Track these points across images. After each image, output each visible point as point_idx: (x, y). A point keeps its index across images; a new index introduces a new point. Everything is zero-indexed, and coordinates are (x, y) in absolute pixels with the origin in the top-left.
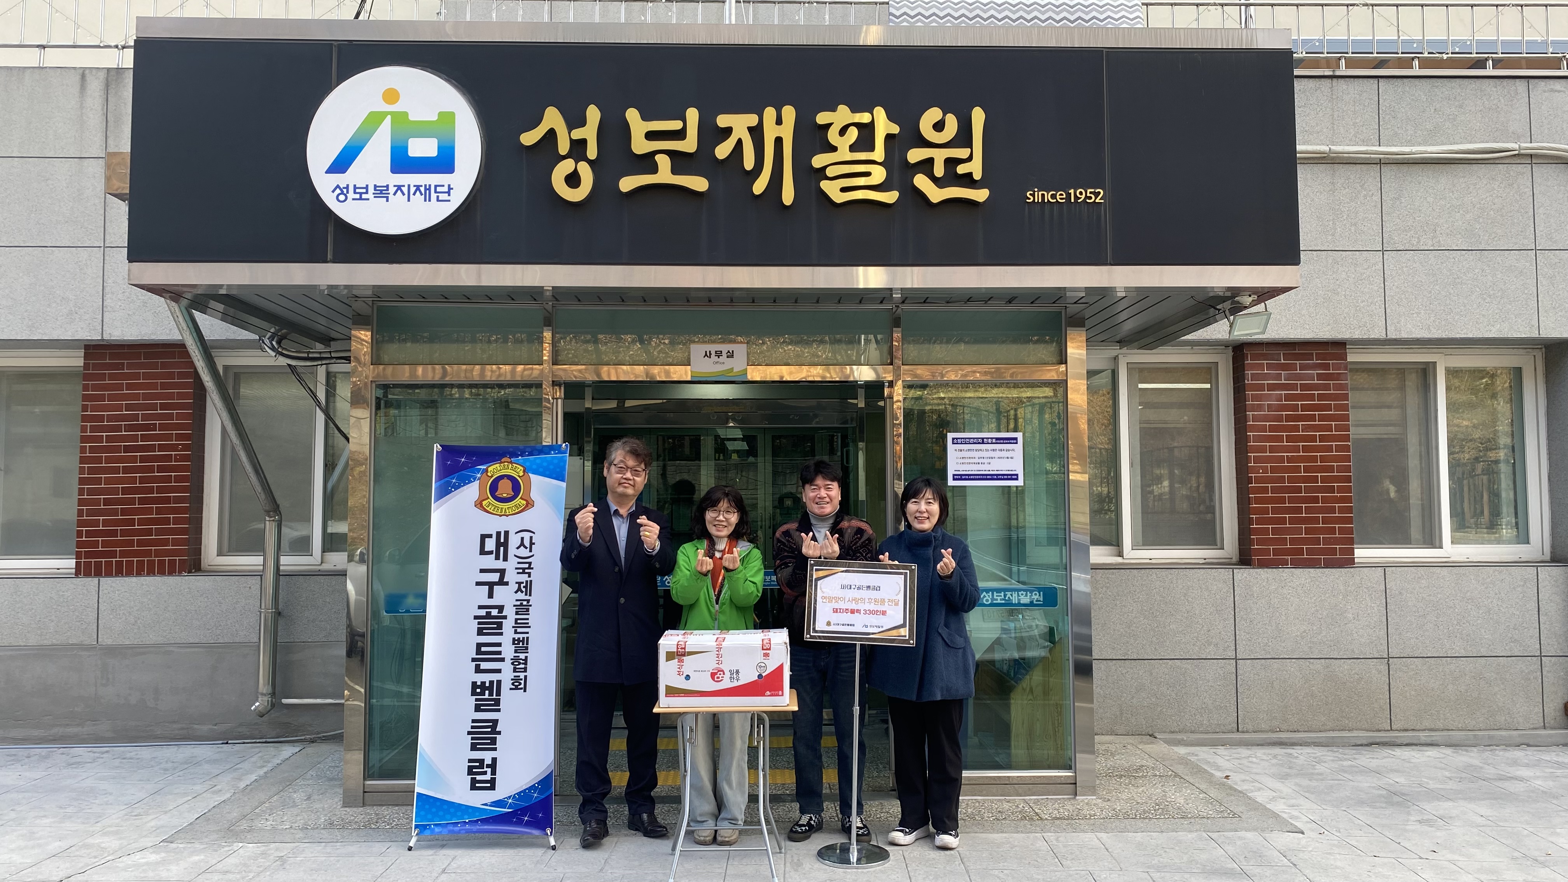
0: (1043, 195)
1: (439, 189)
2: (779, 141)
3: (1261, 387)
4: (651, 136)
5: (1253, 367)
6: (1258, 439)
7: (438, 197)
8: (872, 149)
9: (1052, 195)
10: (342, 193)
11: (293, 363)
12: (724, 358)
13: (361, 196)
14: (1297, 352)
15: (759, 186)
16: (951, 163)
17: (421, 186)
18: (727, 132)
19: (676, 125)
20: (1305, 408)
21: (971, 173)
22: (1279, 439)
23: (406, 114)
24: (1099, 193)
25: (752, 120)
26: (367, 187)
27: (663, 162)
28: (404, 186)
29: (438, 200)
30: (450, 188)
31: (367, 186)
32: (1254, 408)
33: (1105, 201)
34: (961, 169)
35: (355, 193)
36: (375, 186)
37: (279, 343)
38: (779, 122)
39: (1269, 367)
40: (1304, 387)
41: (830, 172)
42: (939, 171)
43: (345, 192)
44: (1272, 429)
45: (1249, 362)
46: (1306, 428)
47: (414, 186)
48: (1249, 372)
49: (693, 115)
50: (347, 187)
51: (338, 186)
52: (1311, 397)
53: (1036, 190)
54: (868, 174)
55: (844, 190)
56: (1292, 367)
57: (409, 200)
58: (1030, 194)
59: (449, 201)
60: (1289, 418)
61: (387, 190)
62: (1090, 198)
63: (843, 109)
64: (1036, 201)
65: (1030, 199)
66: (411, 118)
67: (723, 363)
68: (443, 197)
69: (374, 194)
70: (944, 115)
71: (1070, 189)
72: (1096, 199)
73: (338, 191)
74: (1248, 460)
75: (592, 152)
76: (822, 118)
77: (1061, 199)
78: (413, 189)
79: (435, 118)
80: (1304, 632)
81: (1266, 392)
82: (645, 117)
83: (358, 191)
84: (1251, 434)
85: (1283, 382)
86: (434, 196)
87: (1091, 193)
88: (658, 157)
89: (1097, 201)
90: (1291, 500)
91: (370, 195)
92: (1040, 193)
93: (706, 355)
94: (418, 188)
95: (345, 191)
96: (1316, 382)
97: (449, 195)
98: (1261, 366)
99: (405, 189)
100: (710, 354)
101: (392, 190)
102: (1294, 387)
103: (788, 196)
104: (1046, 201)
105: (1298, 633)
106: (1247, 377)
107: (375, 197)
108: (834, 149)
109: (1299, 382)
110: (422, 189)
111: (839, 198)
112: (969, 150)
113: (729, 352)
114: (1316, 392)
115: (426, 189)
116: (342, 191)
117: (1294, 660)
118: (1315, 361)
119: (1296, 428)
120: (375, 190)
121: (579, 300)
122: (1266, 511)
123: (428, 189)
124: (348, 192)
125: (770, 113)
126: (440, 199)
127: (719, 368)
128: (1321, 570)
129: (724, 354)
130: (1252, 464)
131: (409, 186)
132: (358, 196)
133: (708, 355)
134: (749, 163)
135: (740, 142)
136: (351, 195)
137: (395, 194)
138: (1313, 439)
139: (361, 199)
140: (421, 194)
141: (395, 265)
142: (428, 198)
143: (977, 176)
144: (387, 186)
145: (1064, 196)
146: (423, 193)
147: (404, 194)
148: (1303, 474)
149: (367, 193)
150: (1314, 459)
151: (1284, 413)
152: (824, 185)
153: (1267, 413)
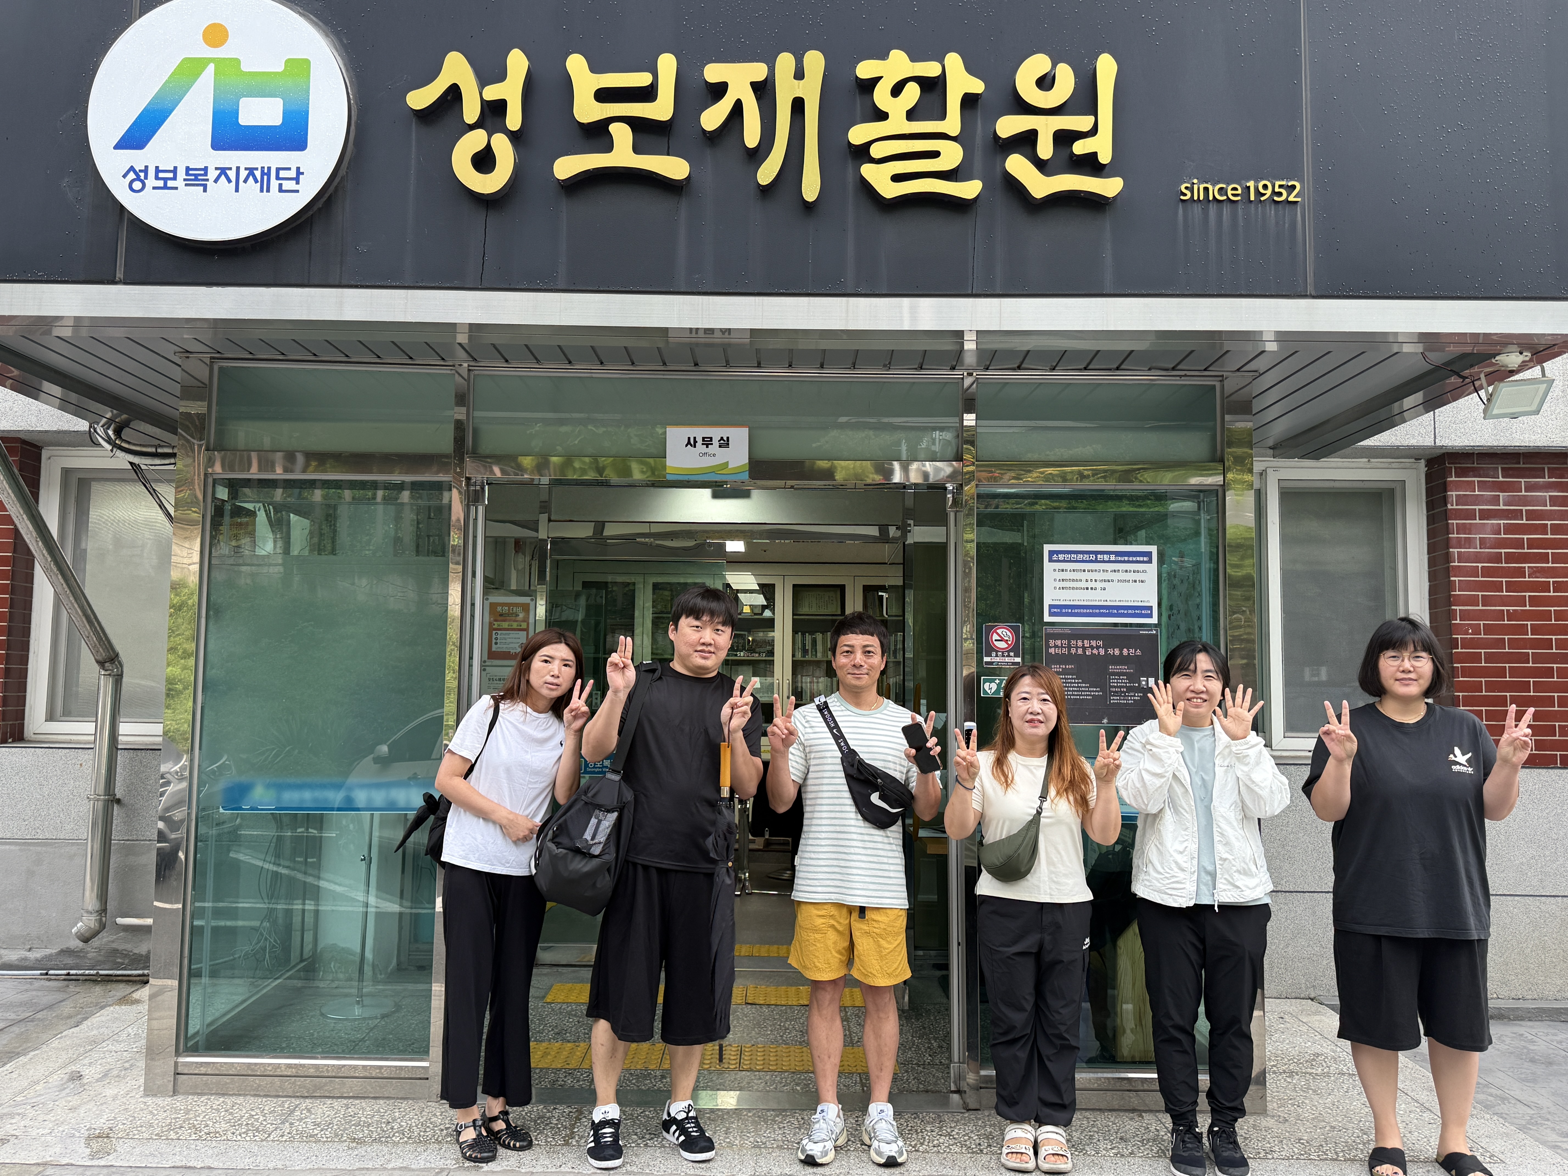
0: (1206, 189)
1: (283, 174)
2: (798, 105)
3: (1471, 515)
4: (604, 95)
5: (1458, 486)
6: (1465, 586)
7: (280, 185)
8: (942, 116)
9: (1221, 189)
10: (138, 178)
11: (136, 460)
12: (714, 448)
13: (165, 184)
14: (1521, 466)
15: (767, 173)
16: (1063, 138)
17: (257, 169)
18: (719, 90)
19: (642, 79)
20: (1532, 544)
21: (1095, 154)
22: (1498, 587)
23: (237, 61)
24: (1294, 187)
25: (758, 71)
26: (175, 171)
27: (621, 134)
28: (230, 169)
29: (281, 190)
30: (299, 173)
31: (175, 168)
32: (1460, 544)
33: (1303, 200)
34: (1080, 148)
35: (157, 178)
36: (188, 169)
37: (118, 432)
38: (799, 75)
39: (1483, 486)
40: (1531, 515)
41: (877, 151)
42: (1045, 149)
43: (142, 178)
44: (1486, 572)
45: (1454, 479)
46: (1534, 572)
47: (246, 169)
48: (1454, 493)
49: (667, 64)
50: (146, 170)
51: (132, 169)
52: (1543, 529)
53: (1195, 181)
54: (935, 154)
55: (897, 178)
56: (1516, 488)
57: (237, 190)
58: (1186, 188)
59: (297, 191)
60: (1510, 558)
61: (206, 174)
62: (1280, 194)
63: (898, 56)
64: (1196, 198)
65: (1185, 195)
66: (245, 68)
67: (714, 455)
68: (288, 185)
69: (185, 180)
70: (1054, 66)
71: (1248, 180)
72: (1288, 196)
73: (132, 176)
74: (1451, 615)
75: (514, 119)
76: (865, 70)
77: (1233, 195)
78: (243, 174)
79: (280, 68)
80: (1533, 858)
81: (1478, 521)
82: (595, 68)
83: (161, 175)
84: (1457, 579)
85: (1502, 507)
86: (274, 184)
87: (1281, 186)
88: (613, 128)
89: (1291, 199)
90: (1514, 672)
91: (180, 182)
92: (1202, 186)
93: (689, 443)
94: (251, 171)
95: (142, 175)
96: (1548, 508)
97: (298, 183)
98: (1470, 486)
99: (232, 174)
100: (695, 442)
101: (212, 174)
102: (1517, 514)
103: (811, 188)
104: (1211, 198)
105: (1524, 860)
106: (1450, 500)
107: (186, 185)
108: (882, 116)
109: (1524, 508)
110: (258, 174)
111: (890, 190)
112: (1092, 118)
113: (722, 439)
114: (1549, 523)
115: (263, 174)
116: (138, 176)
117: (1516, 898)
118: (1547, 480)
119: (1521, 572)
120: (187, 174)
121: (507, 361)
122: (1478, 687)
123: (266, 173)
124: (146, 177)
125: (785, 62)
126: (284, 188)
127: (708, 462)
128: (1556, 771)
129: (716, 442)
130: (1458, 622)
131: (238, 168)
132: (161, 183)
133: (691, 443)
134: (752, 137)
135: (738, 108)
136: (151, 182)
137: (216, 181)
138: (1545, 587)
139: (165, 187)
140: (256, 181)
141: (215, 288)
142: (265, 188)
143: (1105, 158)
144: (206, 169)
145: (1239, 192)
146: (259, 178)
147: (229, 181)
148: (1530, 636)
149: (175, 178)
150: (1547, 616)
151: (1503, 551)
152: (868, 171)
153: (1479, 550)
